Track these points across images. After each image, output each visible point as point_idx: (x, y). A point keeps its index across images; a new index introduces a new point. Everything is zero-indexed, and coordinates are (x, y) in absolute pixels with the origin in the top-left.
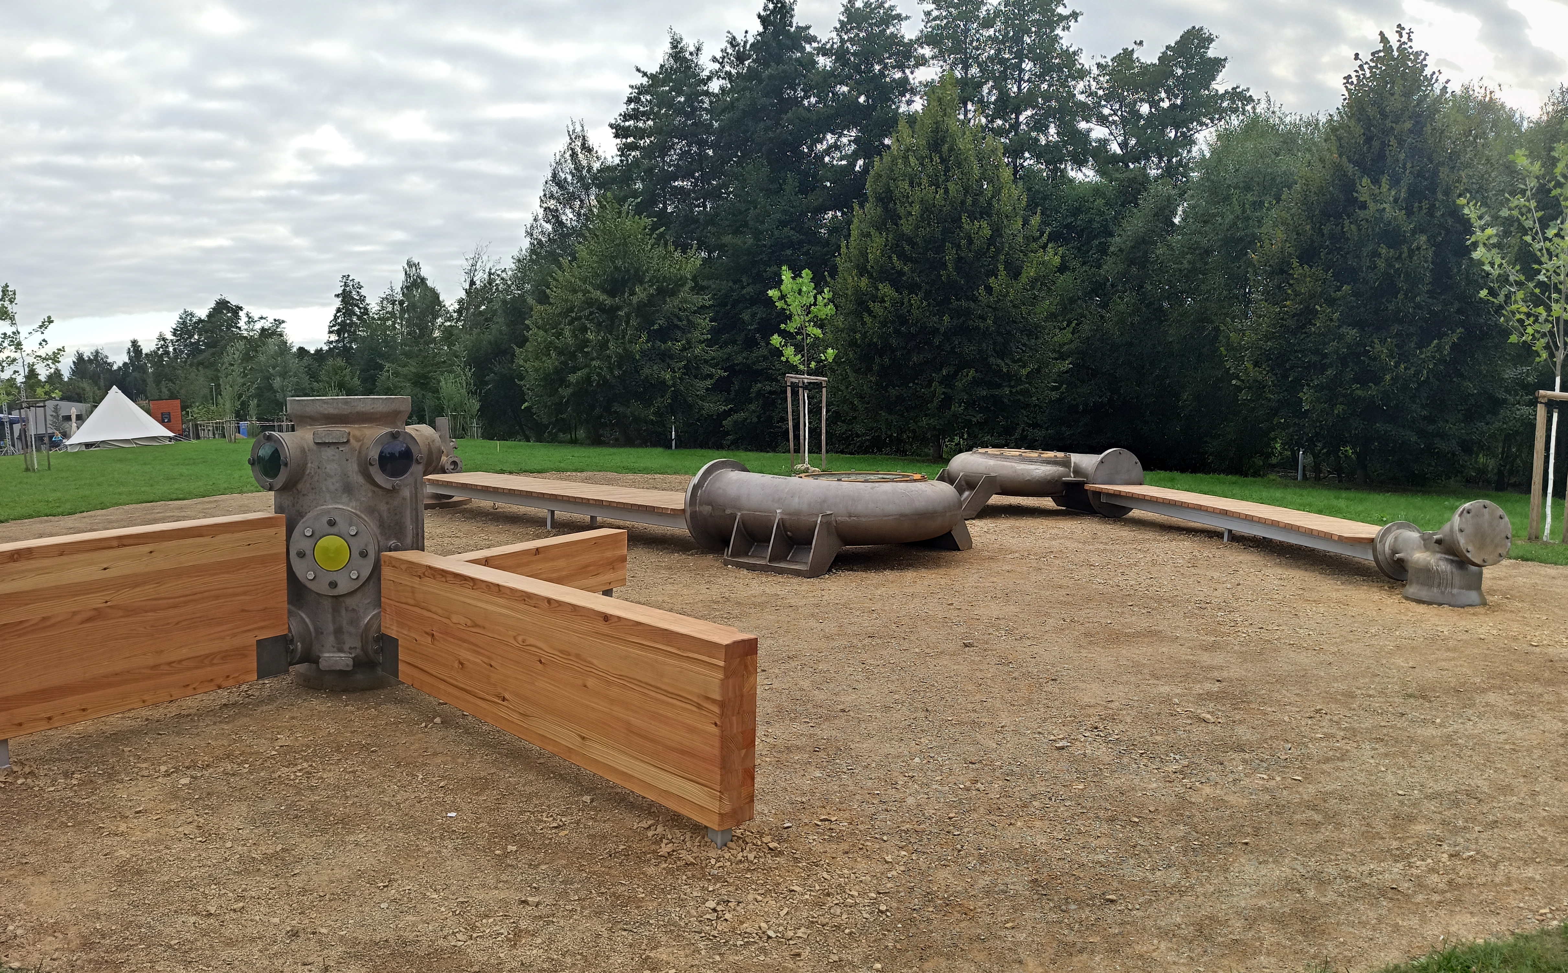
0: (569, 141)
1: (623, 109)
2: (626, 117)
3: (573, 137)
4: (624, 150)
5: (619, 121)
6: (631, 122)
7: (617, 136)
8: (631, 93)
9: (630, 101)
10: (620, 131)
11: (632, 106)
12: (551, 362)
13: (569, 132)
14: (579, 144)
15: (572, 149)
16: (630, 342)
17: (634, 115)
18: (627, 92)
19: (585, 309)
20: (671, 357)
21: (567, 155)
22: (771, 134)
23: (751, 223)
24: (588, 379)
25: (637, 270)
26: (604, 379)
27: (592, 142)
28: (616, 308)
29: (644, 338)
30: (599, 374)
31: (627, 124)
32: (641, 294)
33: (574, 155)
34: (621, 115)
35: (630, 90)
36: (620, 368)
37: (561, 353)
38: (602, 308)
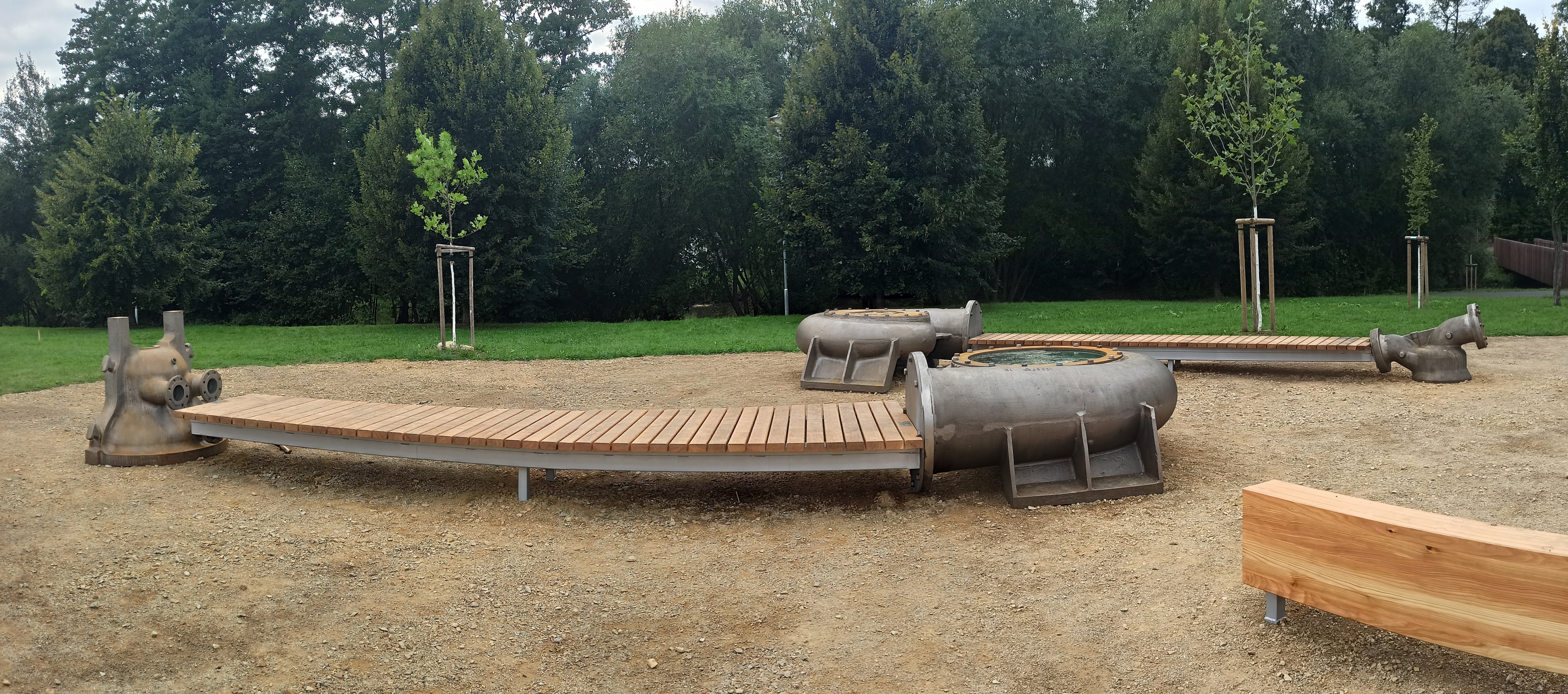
0: (18, 71)
1: (68, 39)
2: (71, 45)
3: (21, 67)
4: (70, 74)
5: (65, 49)
6: (75, 50)
7: (61, 62)
8: (74, 26)
9: (72, 32)
10: (65, 58)
11: (75, 37)
12: (70, 249)
13: (17, 63)
14: (27, 72)
15: (21, 77)
16: (146, 226)
17: (78, 44)
18: (71, 25)
19: (98, 197)
20: (178, 238)
21: (18, 81)
22: (210, 47)
23: (202, 121)
24: (108, 263)
25: (144, 158)
26: (124, 262)
27: (39, 70)
28: (129, 194)
29: (158, 220)
30: (120, 258)
31: (71, 51)
32: (153, 179)
33: (23, 83)
34: (67, 44)
35: (74, 23)
36: (137, 251)
37: (77, 239)
38: (115, 194)
